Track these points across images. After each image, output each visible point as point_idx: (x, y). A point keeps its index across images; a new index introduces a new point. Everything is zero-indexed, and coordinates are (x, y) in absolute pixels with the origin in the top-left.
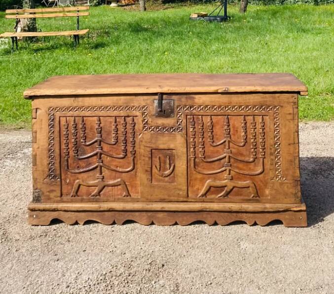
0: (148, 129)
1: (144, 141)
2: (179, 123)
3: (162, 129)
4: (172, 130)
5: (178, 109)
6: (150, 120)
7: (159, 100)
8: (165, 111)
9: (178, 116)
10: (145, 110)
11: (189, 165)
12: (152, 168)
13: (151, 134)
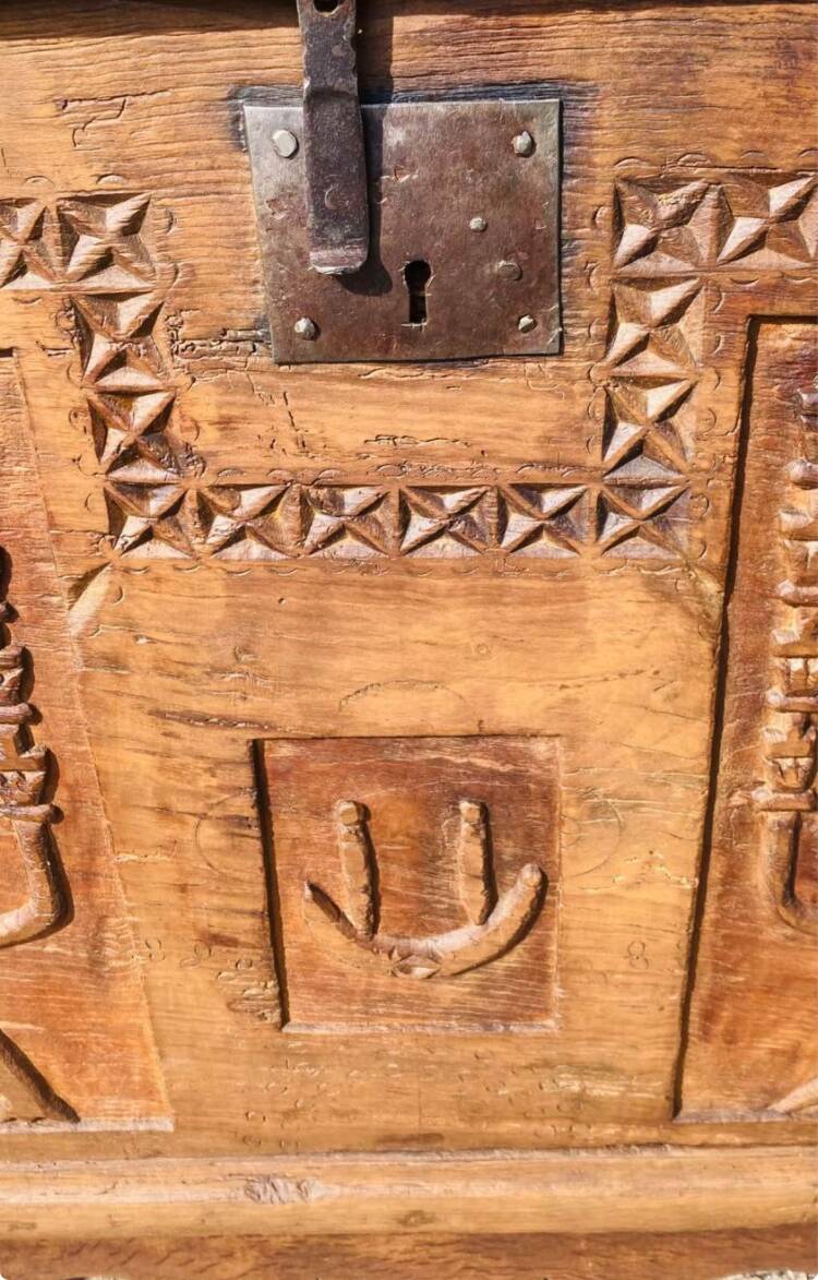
0: (188, 517)
1: (141, 653)
2: (626, 434)
3: (387, 515)
4: (519, 525)
5: (634, 235)
6: (203, 402)
7: (316, 99)
8: (417, 272)
9: (627, 333)
10: (104, 262)
11: (715, 873)
12: (272, 913)
13: (239, 580)
